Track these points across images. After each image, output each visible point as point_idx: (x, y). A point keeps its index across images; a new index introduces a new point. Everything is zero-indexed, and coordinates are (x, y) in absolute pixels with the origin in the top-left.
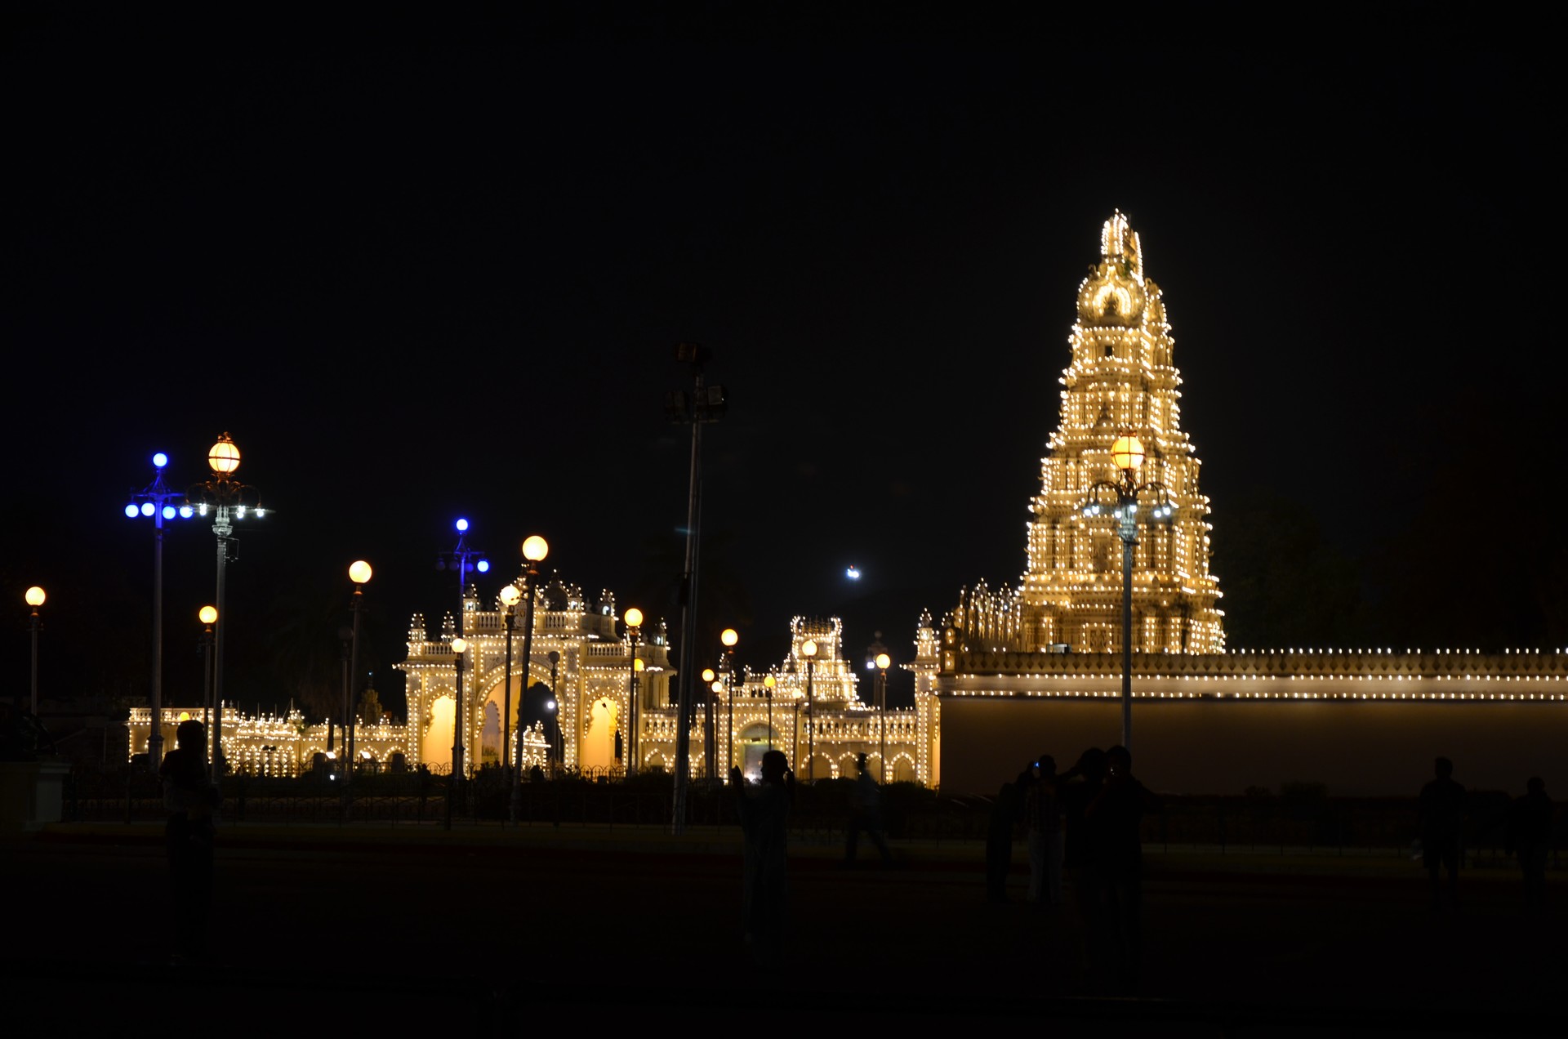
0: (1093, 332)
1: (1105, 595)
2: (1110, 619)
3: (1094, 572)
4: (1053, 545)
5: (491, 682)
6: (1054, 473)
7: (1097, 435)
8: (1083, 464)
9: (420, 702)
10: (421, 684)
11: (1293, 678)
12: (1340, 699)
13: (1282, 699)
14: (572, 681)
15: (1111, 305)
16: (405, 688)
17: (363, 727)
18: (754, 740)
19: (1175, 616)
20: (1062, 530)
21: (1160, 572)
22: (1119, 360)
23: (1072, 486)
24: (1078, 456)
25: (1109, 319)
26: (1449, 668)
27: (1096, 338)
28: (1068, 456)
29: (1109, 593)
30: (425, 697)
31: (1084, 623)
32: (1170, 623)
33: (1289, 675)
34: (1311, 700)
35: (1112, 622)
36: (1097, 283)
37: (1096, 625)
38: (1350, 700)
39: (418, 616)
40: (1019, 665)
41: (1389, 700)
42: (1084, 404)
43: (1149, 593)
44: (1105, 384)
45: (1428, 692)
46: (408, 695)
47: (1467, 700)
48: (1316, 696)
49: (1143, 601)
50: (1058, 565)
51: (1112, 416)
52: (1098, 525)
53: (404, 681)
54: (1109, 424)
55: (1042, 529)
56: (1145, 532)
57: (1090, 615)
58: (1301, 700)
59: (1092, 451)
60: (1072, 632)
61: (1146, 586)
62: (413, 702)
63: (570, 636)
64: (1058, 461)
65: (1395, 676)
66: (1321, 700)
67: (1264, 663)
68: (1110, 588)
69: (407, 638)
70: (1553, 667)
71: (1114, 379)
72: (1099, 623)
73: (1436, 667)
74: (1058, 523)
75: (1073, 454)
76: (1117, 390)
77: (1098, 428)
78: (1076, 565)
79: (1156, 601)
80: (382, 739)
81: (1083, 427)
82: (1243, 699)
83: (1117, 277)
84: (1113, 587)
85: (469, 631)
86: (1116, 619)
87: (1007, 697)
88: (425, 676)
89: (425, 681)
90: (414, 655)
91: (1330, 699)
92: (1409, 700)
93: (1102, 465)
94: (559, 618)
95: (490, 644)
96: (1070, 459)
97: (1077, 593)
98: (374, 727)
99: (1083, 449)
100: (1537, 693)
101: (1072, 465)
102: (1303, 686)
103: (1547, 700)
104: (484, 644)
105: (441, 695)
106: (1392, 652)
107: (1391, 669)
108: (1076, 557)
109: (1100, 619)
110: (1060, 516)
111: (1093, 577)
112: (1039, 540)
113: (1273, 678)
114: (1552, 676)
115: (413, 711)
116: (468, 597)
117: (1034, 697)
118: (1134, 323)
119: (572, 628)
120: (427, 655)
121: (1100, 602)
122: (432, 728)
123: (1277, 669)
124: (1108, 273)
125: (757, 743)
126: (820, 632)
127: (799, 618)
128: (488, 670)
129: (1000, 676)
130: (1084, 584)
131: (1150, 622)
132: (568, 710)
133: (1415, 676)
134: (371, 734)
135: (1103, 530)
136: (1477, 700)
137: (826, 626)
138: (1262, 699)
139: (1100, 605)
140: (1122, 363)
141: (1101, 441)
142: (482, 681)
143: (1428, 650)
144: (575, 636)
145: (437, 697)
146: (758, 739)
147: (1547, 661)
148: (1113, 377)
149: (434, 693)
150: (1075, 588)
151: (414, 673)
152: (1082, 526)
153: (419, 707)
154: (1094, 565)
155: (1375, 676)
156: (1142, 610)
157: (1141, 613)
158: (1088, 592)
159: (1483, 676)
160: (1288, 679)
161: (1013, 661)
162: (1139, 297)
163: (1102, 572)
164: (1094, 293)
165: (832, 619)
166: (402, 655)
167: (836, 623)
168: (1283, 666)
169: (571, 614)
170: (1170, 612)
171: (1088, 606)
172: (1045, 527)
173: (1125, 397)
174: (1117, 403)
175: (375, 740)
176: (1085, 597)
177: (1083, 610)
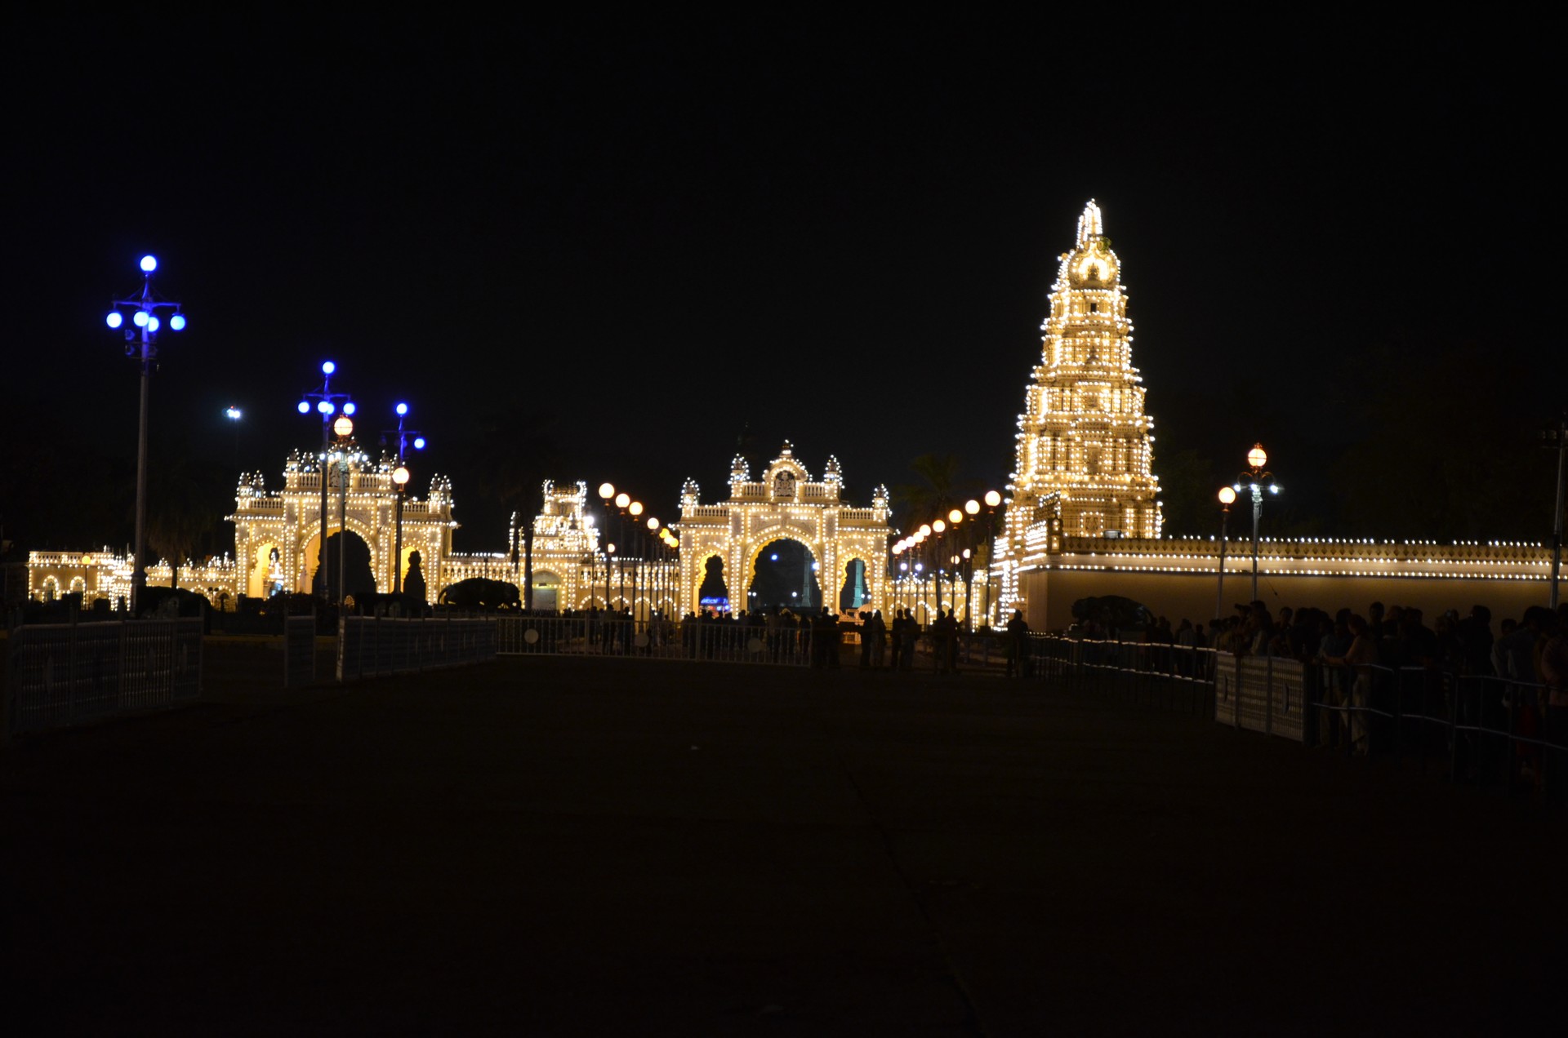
0: (1083, 293)
1: (1096, 491)
2: (1101, 509)
3: (1089, 474)
4: (1054, 453)
5: (311, 533)
6: (1054, 398)
7: (1088, 371)
8: (1077, 393)
9: (248, 547)
10: (248, 533)
11: (1306, 559)
12: (1340, 575)
13: (1299, 575)
14: (384, 533)
15: (1093, 273)
16: (234, 537)
17: (193, 568)
18: (541, 585)
19: (1149, 508)
20: (1062, 441)
21: (1136, 474)
22: (1102, 315)
23: (1068, 409)
24: (1071, 386)
25: (1092, 283)
26: (1415, 554)
27: (1085, 297)
28: (1063, 386)
29: (1100, 489)
30: (252, 544)
31: (1082, 511)
32: (1144, 513)
33: (1302, 557)
34: (1320, 575)
35: (1103, 512)
36: (1082, 255)
37: (1091, 513)
38: (1347, 576)
39: (245, 475)
40: (1105, 547)
41: (1375, 576)
42: (1074, 347)
43: (1127, 491)
44: (1093, 333)
45: (1403, 571)
46: (237, 542)
47: (1431, 577)
48: (1323, 573)
49: (1122, 496)
50: (1058, 468)
51: (1097, 356)
52: (1091, 439)
53: (233, 530)
54: (1097, 363)
55: (1047, 441)
56: (1125, 444)
57: (1086, 506)
58: (1313, 575)
59: (1086, 383)
60: (1071, 518)
61: (1125, 484)
62: (242, 549)
63: (385, 495)
64: (1057, 390)
65: (1378, 559)
66: (1327, 575)
67: (1284, 548)
68: (1101, 487)
69: (235, 494)
70: (1488, 555)
71: (1099, 328)
72: (1094, 512)
73: (1406, 553)
74: (1059, 436)
75: (1067, 384)
76: (1102, 337)
77: (1088, 365)
78: (1072, 468)
79: (1132, 496)
80: (212, 580)
81: (1075, 364)
82: (1271, 574)
83: (1098, 252)
84: (1103, 485)
85: (294, 489)
86: (1105, 509)
87: (1100, 570)
88: (252, 527)
89: (252, 530)
90: (243, 508)
91: (1334, 575)
92: (1389, 577)
93: (1093, 394)
94: (371, 479)
95: (312, 500)
96: (1065, 388)
97: (1074, 489)
98: (203, 569)
99: (1075, 381)
100: (1479, 573)
101: (1067, 392)
102: (1314, 566)
103: (1486, 578)
104: (305, 501)
105: (266, 542)
106: (1375, 542)
107: (1374, 555)
108: (1072, 462)
109: (1094, 509)
110: (1060, 431)
111: (1087, 478)
112: (1045, 449)
113: (1292, 559)
114: (1488, 561)
115: (242, 556)
116: (292, 460)
117: (1120, 571)
118: (1110, 286)
119: (385, 488)
120: (253, 508)
121: (1096, 496)
122: (256, 571)
123: (1292, 553)
124: (1091, 248)
125: (542, 587)
126: (566, 493)
127: (549, 481)
128: (309, 523)
129: (1093, 555)
130: (1081, 483)
131: (1130, 512)
132: (381, 557)
133: (1392, 559)
134: (201, 575)
135: (1095, 443)
136: (1437, 577)
137: (572, 488)
138: (1285, 575)
139: (1095, 499)
140: (1104, 316)
141: (1091, 376)
142: (304, 531)
143: (1400, 541)
144: (390, 495)
145: (262, 545)
146: (544, 584)
147: (1483, 551)
148: (1099, 327)
149: (260, 541)
150: (1075, 486)
151: (243, 524)
152: (1078, 439)
153: (247, 553)
154: (1088, 469)
155: (1364, 559)
156: (1123, 502)
157: (1120, 505)
158: (1083, 489)
159: (1440, 560)
160: (1302, 560)
161: (1101, 544)
162: (1113, 267)
163: (1095, 474)
164: (1079, 262)
165: (578, 483)
166: (232, 508)
167: (581, 487)
168: (1297, 551)
169: (384, 477)
170: (1144, 505)
171: (1086, 499)
172: (1049, 438)
173: (1106, 342)
174: (1101, 347)
175: (206, 580)
176: (1081, 492)
177: (1080, 502)
